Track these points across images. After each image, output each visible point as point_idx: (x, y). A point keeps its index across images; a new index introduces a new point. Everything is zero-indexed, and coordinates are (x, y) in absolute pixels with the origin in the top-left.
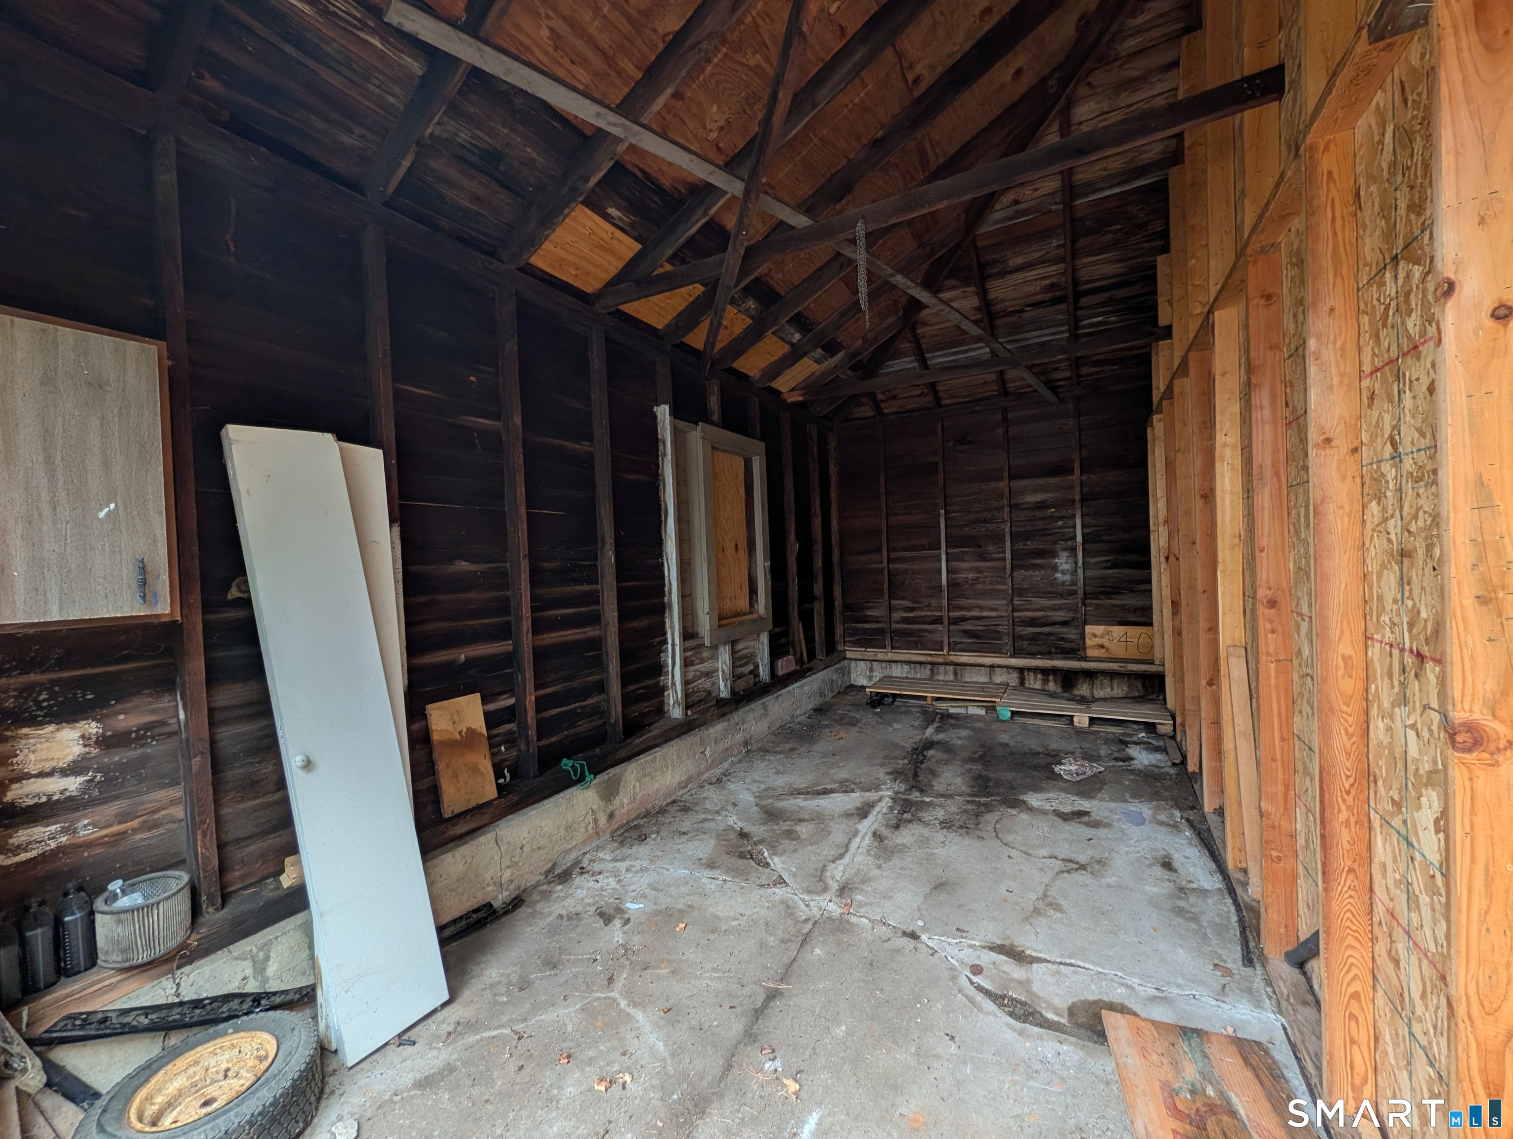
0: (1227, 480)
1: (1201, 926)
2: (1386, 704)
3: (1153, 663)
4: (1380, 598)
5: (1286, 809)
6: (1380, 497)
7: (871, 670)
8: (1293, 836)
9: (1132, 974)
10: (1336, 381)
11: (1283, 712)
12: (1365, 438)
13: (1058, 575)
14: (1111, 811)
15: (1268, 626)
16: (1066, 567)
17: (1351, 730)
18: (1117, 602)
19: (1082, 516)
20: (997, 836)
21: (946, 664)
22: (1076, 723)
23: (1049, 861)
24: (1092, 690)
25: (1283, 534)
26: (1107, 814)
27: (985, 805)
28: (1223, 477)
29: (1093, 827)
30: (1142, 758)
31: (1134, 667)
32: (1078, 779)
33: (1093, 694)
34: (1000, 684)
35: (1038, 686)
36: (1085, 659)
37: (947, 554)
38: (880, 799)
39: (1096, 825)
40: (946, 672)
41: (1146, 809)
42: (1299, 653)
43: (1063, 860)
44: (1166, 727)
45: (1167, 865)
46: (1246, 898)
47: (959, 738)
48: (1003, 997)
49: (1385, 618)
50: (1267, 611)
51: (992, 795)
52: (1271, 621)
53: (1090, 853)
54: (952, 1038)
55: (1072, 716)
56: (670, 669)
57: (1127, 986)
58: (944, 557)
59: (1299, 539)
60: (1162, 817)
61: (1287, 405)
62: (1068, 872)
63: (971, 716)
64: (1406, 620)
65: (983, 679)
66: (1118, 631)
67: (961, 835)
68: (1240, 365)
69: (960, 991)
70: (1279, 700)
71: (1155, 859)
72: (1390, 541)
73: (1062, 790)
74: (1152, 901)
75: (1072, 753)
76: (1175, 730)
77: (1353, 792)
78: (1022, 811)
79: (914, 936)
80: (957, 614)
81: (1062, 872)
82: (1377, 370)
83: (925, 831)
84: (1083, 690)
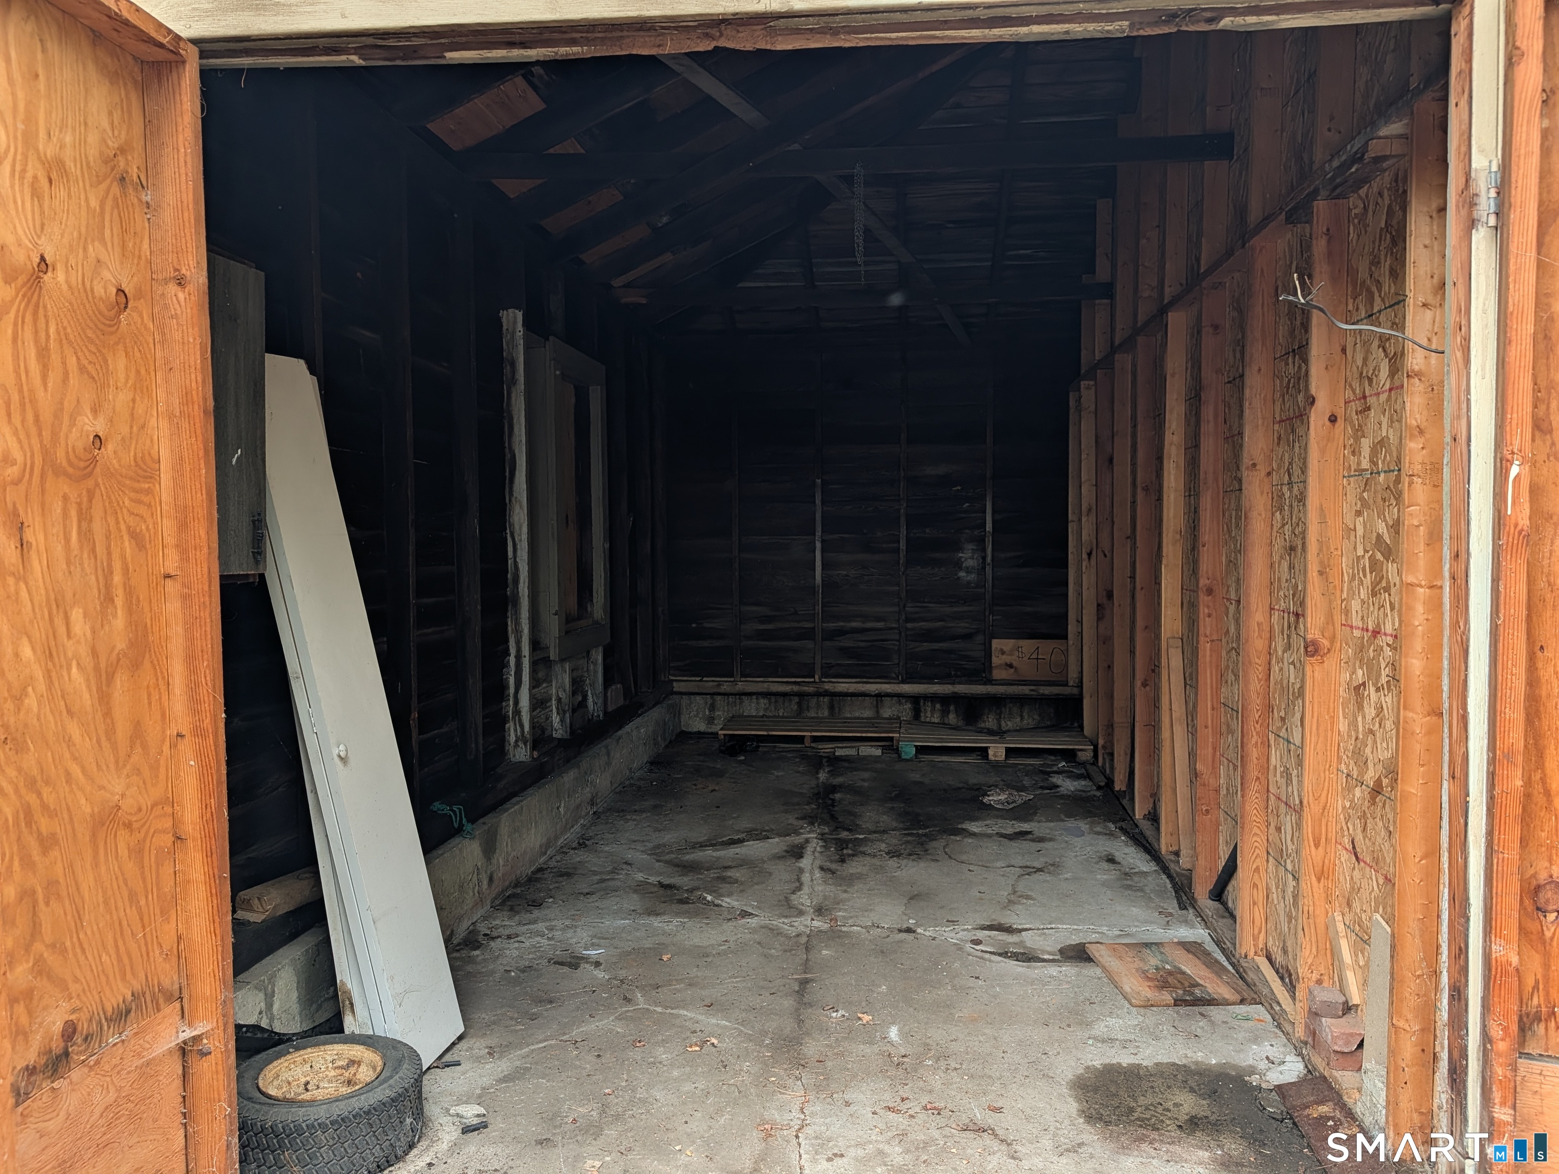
0: (1172, 477)
1: (1146, 893)
2: (1280, 653)
3: (1067, 685)
4: (1279, 579)
5: (1213, 768)
6: (1281, 509)
7: (712, 708)
8: (1217, 791)
9: (1101, 926)
10: (1260, 422)
11: (1214, 686)
12: (1275, 466)
13: (962, 574)
14: (1051, 829)
15: (1206, 611)
16: (970, 563)
17: (1260, 677)
18: (1029, 609)
19: (993, 498)
20: (950, 857)
21: (818, 694)
22: (991, 757)
23: (1008, 869)
24: (999, 720)
25: (1219, 529)
26: (1048, 831)
27: (925, 835)
28: (1169, 473)
29: (1039, 841)
30: (1068, 785)
31: (1046, 690)
32: (1011, 806)
33: (1000, 725)
34: (890, 719)
35: (936, 720)
36: (990, 681)
37: (823, 541)
38: (807, 841)
39: (1041, 840)
40: (818, 706)
41: (1083, 825)
42: (1228, 632)
43: (1020, 867)
44: (1086, 755)
45: (1111, 860)
46: (1177, 869)
47: (863, 780)
48: (1006, 953)
49: (1281, 593)
50: (1206, 598)
51: (928, 827)
52: (1208, 607)
53: (1042, 860)
54: (977, 978)
55: (986, 749)
56: (512, 690)
57: (1099, 933)
58: (818, 545)
59: (1230, 536)
60: (1098, 829)
61: (1225, 422)
62: (1027, 874)
63: (865, 758)
64: (1291, 592)
65: (868, 713)
66: (1027, 645)
67: (913, 860)
68: (1187, 369)
69: (969, 955)
70: (1211, 675)
71: (1100, 857)
72: (1285, 539)
73: (997, 817)
74: (1104, 884)
75: (996, 786)
76: (1096, 756)
77: (1260, 722)
78: (966, 837)
79: (909, 930)
80: (832, 625)
81: (1023, 875)
82: (1283, 421)
83: (876, 861)
84: (990, 722)
